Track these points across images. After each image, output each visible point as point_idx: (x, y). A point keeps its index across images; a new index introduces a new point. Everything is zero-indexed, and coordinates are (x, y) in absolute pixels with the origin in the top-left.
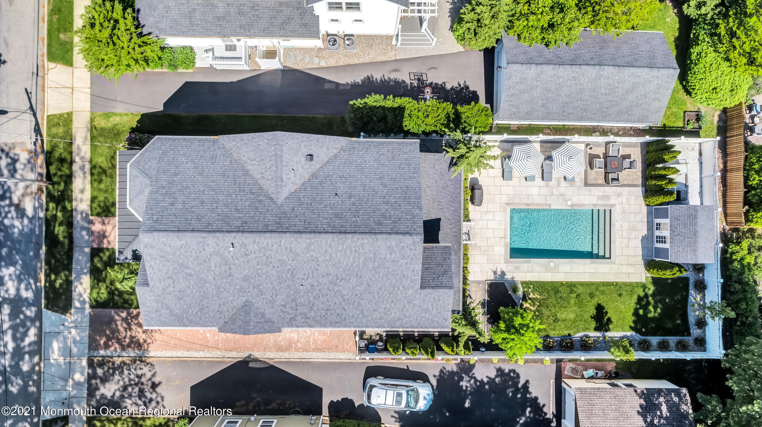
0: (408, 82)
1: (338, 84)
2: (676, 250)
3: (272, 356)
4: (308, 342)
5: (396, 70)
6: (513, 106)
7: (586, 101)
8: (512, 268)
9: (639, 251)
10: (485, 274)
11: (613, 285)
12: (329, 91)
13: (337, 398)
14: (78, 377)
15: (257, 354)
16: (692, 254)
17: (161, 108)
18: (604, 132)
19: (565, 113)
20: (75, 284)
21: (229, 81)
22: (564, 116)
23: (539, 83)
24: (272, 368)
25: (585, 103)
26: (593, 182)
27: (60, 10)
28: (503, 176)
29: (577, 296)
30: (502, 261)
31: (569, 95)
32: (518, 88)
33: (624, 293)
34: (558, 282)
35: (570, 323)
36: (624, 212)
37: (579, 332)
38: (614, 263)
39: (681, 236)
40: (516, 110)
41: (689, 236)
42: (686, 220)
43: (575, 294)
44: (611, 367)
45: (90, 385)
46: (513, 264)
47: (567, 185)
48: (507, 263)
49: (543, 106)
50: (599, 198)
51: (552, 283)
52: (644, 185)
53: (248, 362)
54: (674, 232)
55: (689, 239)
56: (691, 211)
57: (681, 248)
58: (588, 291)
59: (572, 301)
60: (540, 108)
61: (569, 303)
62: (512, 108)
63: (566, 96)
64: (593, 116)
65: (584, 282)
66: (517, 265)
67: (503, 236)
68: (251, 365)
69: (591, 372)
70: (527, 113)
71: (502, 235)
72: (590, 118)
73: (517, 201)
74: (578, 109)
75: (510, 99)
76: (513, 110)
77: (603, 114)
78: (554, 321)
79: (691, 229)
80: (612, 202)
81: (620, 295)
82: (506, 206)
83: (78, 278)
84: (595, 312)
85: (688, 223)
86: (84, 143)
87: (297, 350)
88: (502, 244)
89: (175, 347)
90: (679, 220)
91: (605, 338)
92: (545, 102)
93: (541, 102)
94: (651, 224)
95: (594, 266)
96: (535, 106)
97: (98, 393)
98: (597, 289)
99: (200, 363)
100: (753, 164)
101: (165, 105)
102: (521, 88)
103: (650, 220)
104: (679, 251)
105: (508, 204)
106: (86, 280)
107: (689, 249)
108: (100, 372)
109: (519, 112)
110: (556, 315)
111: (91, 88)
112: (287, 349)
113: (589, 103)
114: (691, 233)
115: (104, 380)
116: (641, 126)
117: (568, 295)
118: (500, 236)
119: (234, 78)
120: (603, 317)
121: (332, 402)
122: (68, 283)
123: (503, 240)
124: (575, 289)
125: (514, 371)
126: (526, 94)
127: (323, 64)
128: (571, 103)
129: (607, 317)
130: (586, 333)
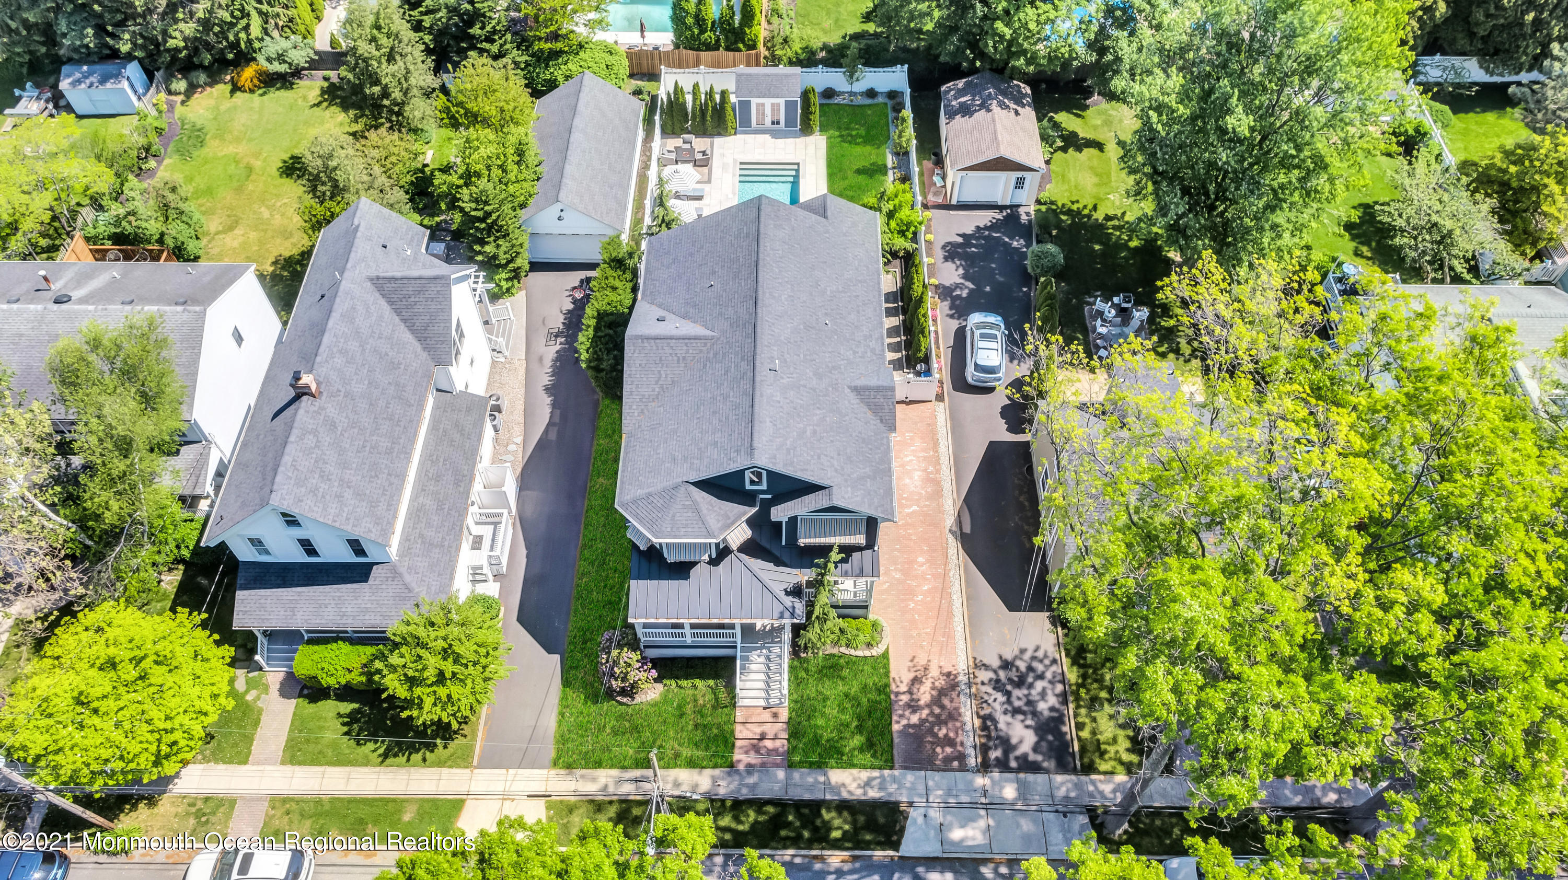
0: (558, 347)
1: (549, 424)
3: (950, 502)
4: (925, 458)
5: (541, 359)
9: (790, 141)
12: (560, 434)
13: (1002, 424)
14: (1009, 792)
15: (950, 521)
17: (556, 658)
18: (646, 166)
20: (845, 795)
21: (524, 560)
24: (968, 501)
26: (707, 176)
27: (361, 822)
36: (745, 151)
38: (804, 162)
44: (928, 164)
45: (1018, 770)
52: (711, 135)
53: (962, 534)
58: (840, 180)
68: (967, 529)
69: (936, 179)
80: (731, 161)
81: (843, 157)
83: (835, 789)
84: (864, 176)
86: (594, 780)
87: (938, 471)
89: (949, 636)
91: (894, 168)
94: (757, 131)
97: (1032, 757)
99: (971, 598)
100: (692, 35)
101: (550, 651)
103: (753, 132)
106: (837, 776)
108: (995, 754)
111: (508, 768)
112: (937, 483)
115: (1007, 745)
116: (641, 134)
119: (523, 552)
120: (870, 169)
121: (1008, 430)
122: (843, 806)
125: (943, 247)
127: (519, 440)
129: (870, 167)
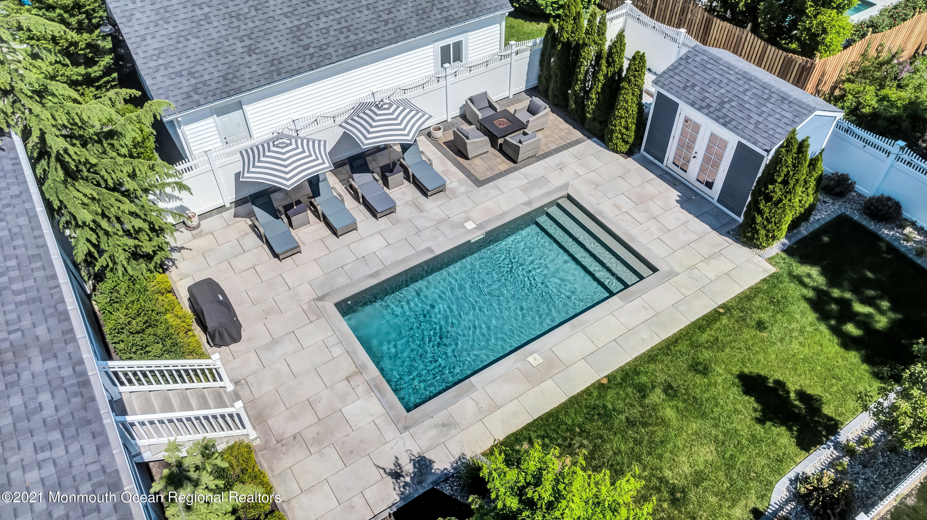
2: (751, 127)
6: (179, 74)
7: (336, 11)
8: (433, 433)
10: (358, 501)
11: (720, 314)
16: (785, 107)
19: (311, 50)
22: (312, 56)
23: (207, 10)
25: (337, 16)
26: (489, 174)
28: (276, 255)
29: (665, 391)
30: (391, 433)
31: (292, 13)
32: (164, 32)
33: (764, 317)
34: (587, 392)
35: (721, 475)
36: (597, 186)
37: (769, 486)
38: (672, 274)
39: (731, 100)
40: (193, 81)
41: (741, 89)
42: (707, 76)
43: (658, 391)
46: (428, 422)
47: (440, 203)
48: (406, 428)
49: (250, 51)
50: (525, 190)
51: (574, 401)
54: (709, 106)
55: (749, 93)
56: (697, 59)
57: (756, 117)
58: (682, 364)
59: (670, 413)
60: (248, 59)
61: (664, 422)
62: (178, 79)
63: (285, 15)
64: (375, 36)
65: (652, 349)
66: (440, 417)
67: (353, 368)
70: (225, 77)
71: (347, 367)
72: (372, 41)
73: (342, 280)
74: (332, 33)
75: (161, 61)
76: (186, 83)
77: (390, 26)
78: (674, 501)
79: (733, 78)
80: (557, 183)
81: (761, 325)
82: (320, 304)
84: (751, 402)
85: (716, 76)
88: (361, 389)
90: (694, 85)
91: (848, 451)
92: (248, 42)
93: (239, 45)
94: (668, 177)
95: (637, 302)
96: (231, 58)
98: (695, 345)
102: (172, 30)
103: (660, 173)
104: (758, 123)
105: (320, 299)
107: (770, 106)
109: (205, 83)
110: (662, 480)
113: (344, 14)
114: (741, 83)
117: (641, 405)
118: (343, 374)
120: (786, 400)
123: (358, 380)
124: (644, 379)
126: (194, 41)
128: (308, 25)
129: (792, 395)
130: (792, 475)
